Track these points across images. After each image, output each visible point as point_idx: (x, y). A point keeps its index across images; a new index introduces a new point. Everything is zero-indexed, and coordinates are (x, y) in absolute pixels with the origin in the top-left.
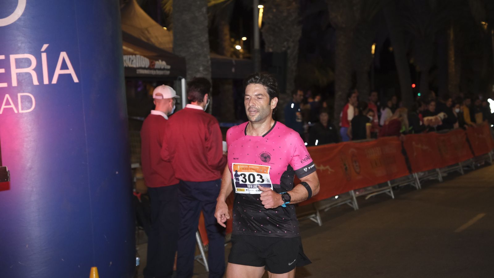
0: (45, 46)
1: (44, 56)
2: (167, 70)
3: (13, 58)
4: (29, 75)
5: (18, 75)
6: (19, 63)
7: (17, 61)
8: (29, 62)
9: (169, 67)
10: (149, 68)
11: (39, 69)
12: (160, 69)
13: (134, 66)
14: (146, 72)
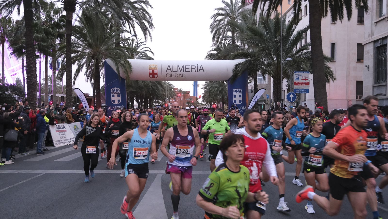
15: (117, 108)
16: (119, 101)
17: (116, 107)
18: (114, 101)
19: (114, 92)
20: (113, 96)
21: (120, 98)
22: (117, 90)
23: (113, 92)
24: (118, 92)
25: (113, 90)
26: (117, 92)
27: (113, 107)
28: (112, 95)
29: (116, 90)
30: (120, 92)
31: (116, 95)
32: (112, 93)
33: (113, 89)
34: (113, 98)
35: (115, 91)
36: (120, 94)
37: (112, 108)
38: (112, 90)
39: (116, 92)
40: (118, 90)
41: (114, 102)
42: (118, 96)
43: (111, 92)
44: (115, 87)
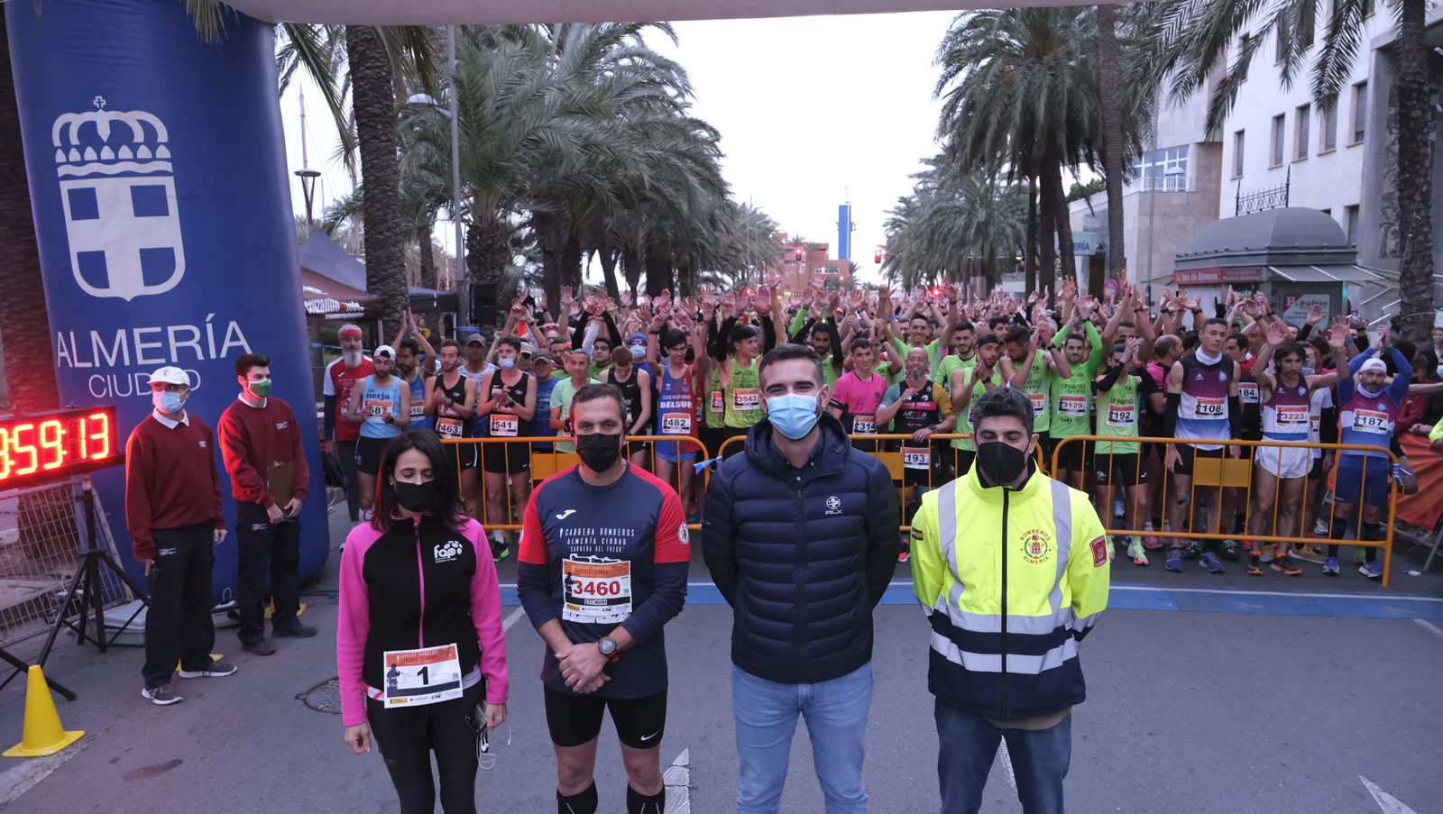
0: (210, 316)
1: (209, 327)
2: (361, 312)
3: (171, 330)
4: (192, 349)
5: (178, 349)
6: (181, 336)
7: (175, 332)
8: (190, 335)
9: (363, 308)
10: (340, 312)
11: (203, 342)
12: (353, 312)
13: (322, 311)
14: (336, 316)
15: (139, 347)
16: (155, 263)
17: (121, 334)
18: (95, 265)
19: (90, 154)
20: (86, 205)
21: (166, 232)
22: (121, 134)
23: (74, 155)
24: (144, 152)
25: (74, 140)
26: (125, 152)
27: (95, 335)
28: (70, 192)
29: (104, 132)
30: (163, 152)
31: (114, 195)
32: (72, 172)
33: (76, 120)
34: (81, 237)
35: (98, 146)
36: (169, 184)
37: (85, 353)
38: (66, 127)
39: (107, 153)
40: (139, 136)
41: (102, 282)
42: (147, 202)
43: (60, 157)
44: (99, 100)
